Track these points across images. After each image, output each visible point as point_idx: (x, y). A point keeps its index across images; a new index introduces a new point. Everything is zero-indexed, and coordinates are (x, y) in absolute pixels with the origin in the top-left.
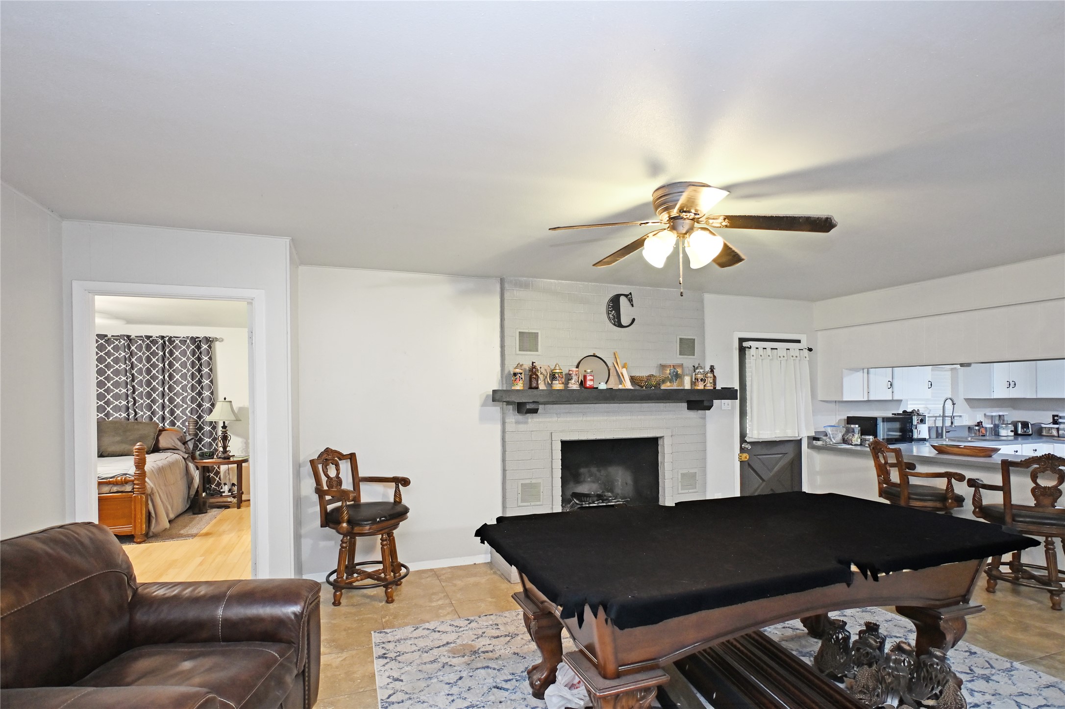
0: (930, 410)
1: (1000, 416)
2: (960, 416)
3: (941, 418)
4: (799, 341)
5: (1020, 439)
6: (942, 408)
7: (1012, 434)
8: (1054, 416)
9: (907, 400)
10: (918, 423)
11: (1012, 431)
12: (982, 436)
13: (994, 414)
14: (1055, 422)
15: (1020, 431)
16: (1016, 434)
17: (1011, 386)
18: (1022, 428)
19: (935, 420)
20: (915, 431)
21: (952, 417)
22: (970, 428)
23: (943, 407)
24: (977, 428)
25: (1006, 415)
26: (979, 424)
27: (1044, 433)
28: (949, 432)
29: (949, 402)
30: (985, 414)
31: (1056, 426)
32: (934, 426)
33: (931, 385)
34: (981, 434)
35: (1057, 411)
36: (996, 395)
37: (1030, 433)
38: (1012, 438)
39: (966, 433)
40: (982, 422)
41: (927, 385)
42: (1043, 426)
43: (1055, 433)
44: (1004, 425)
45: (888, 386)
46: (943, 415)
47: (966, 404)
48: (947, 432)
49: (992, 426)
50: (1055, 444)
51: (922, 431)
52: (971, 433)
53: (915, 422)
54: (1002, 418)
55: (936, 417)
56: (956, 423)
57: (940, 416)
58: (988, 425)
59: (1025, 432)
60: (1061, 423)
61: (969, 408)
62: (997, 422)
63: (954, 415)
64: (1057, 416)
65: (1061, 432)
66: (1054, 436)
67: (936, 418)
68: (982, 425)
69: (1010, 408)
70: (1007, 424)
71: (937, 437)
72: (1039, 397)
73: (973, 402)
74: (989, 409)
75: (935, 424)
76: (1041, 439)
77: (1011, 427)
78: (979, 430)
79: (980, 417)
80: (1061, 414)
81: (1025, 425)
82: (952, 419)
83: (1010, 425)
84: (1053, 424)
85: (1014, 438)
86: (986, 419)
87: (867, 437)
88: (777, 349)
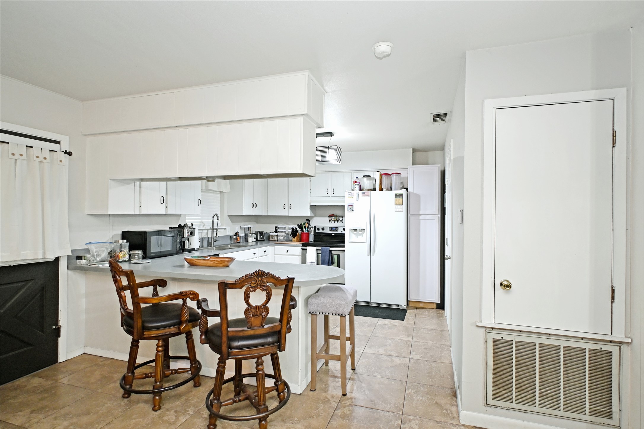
0: (204, 224)
1: (248, 228)
2: (225, 229)
3: (211, 231)
4: (58, 143)
5: (259, 243)
6: (211, 223)
7: (255, 240)
8: (276, 227)
9: (185, 215)
10: (188, 235)
11: (255, 238)
12: (238, 243)
13: (245, 227)
14: (276, 231)
15: (259, 239)
16: (257, 240)
17: (255, 206)
18: (260, 236)
19: (207, 232)
20: (187, 243)
21: (217, 230)
22: (231, 237)
23: (212, 221)
24: (235, 237)
25: (252, 227)
26: (237, 234)
27: (271, 239)
28: (216, 241)
29: (216, 217)
30: (240, 227)
31: (276, 234)
32: (206, 237)
33: (200, 202)
34: (237, 241)
35: (278, 224)
36: (246, 213)
37: (264, 239)
38: (255, 243)
39: (228, 241)
40: (238, 233)
41: (197, 202)
42: (271, 234)
43: (276, 239)
44: (250, 235)
45: (161, 200)
46: (212, 228)
47: (229, 219)
48: (214, 241)
49: (244, 235)
50: (275, 246)
51: (194, 242)
52: (232, 241)
53: (186, 235)
54: (250, 228)
55: (208, 229)
56: (220, 234)
57: (210, 229)
58: (242, 234)
59: (262, 238)
60: (278, 232)
61: (231, 223)
62: (247, 233)
63: (218, 228)
64: (277, 227)
65: (279, 238)
66: (275, 241)
67: (208, 231)
68: (238, 234)
69: (255, 223)
70: (253, 233)
71: (208, 246)
72: (269, 214)
73: (233, 218)
74: (243, 223)
75: (207, 235)
76: (269, 243)
77: (254, 236)
78: (236, 238)
79: (237, 229)
80: (279, 226)
81: (262, 233)
82: (216, 231)
83: (254, 234)
84: (275, 233)
85: (256, 243)
86: (241, 230)
87: (136, 252)
88: (8, 143)
